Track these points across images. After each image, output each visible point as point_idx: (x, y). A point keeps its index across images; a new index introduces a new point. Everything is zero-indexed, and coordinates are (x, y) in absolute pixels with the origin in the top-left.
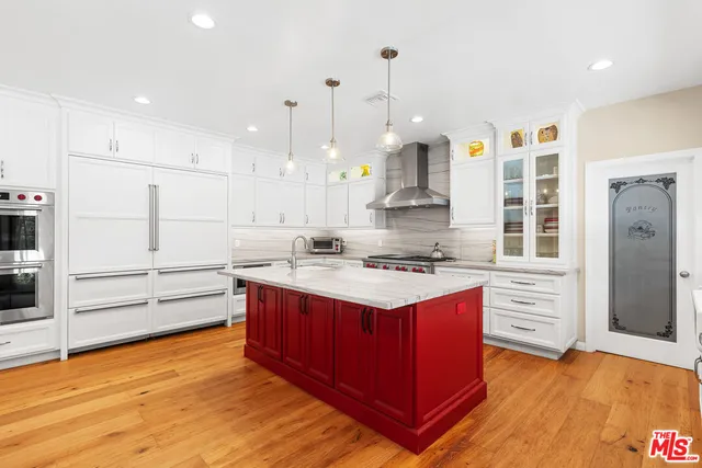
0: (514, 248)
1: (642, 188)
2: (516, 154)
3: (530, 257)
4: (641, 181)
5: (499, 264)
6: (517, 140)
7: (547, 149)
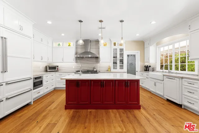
0: (115, 68)
1: (132, 57)
2: (115, 47)
3: (118, 69)
4: (131, 55)
5: (112, 71)
6: (115, 44)
7: (121, 47)
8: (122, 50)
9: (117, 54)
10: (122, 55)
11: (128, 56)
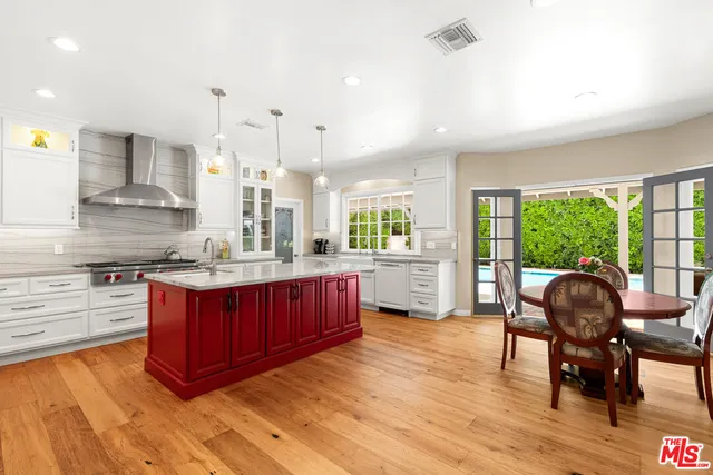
2: (248, 182)
4: (283, 210)
5: (236, 258)
7: (266, 185)
8: (266, 194)
9: (253, 203)
10: (265, 207)
11: (276, 210)
